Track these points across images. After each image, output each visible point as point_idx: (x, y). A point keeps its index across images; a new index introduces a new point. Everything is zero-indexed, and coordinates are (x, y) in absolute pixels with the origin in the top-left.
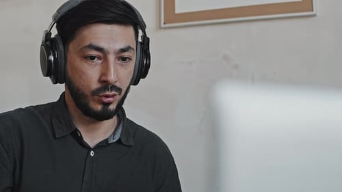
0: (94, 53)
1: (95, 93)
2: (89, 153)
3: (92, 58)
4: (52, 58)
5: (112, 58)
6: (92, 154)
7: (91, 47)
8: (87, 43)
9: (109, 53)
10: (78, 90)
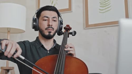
0: (46, 19)
1: (46, 29)
2: (47, 52)
3: (46, 20)
4: (35, 23)
5: (51, 19)
6: (48, 52)
7: (45, 17)
8: (44, 16)
9: (50, 18)
10: (41, 30)
